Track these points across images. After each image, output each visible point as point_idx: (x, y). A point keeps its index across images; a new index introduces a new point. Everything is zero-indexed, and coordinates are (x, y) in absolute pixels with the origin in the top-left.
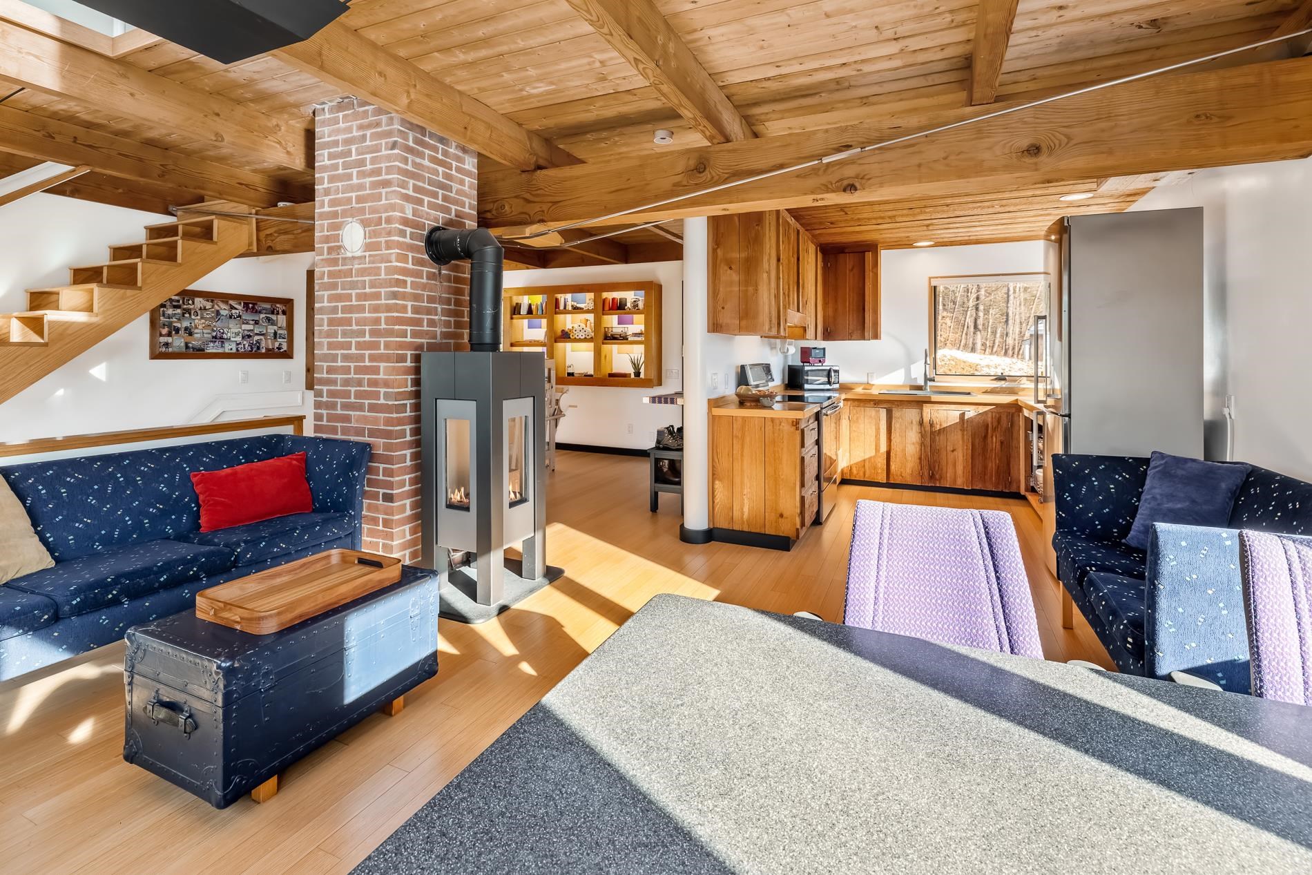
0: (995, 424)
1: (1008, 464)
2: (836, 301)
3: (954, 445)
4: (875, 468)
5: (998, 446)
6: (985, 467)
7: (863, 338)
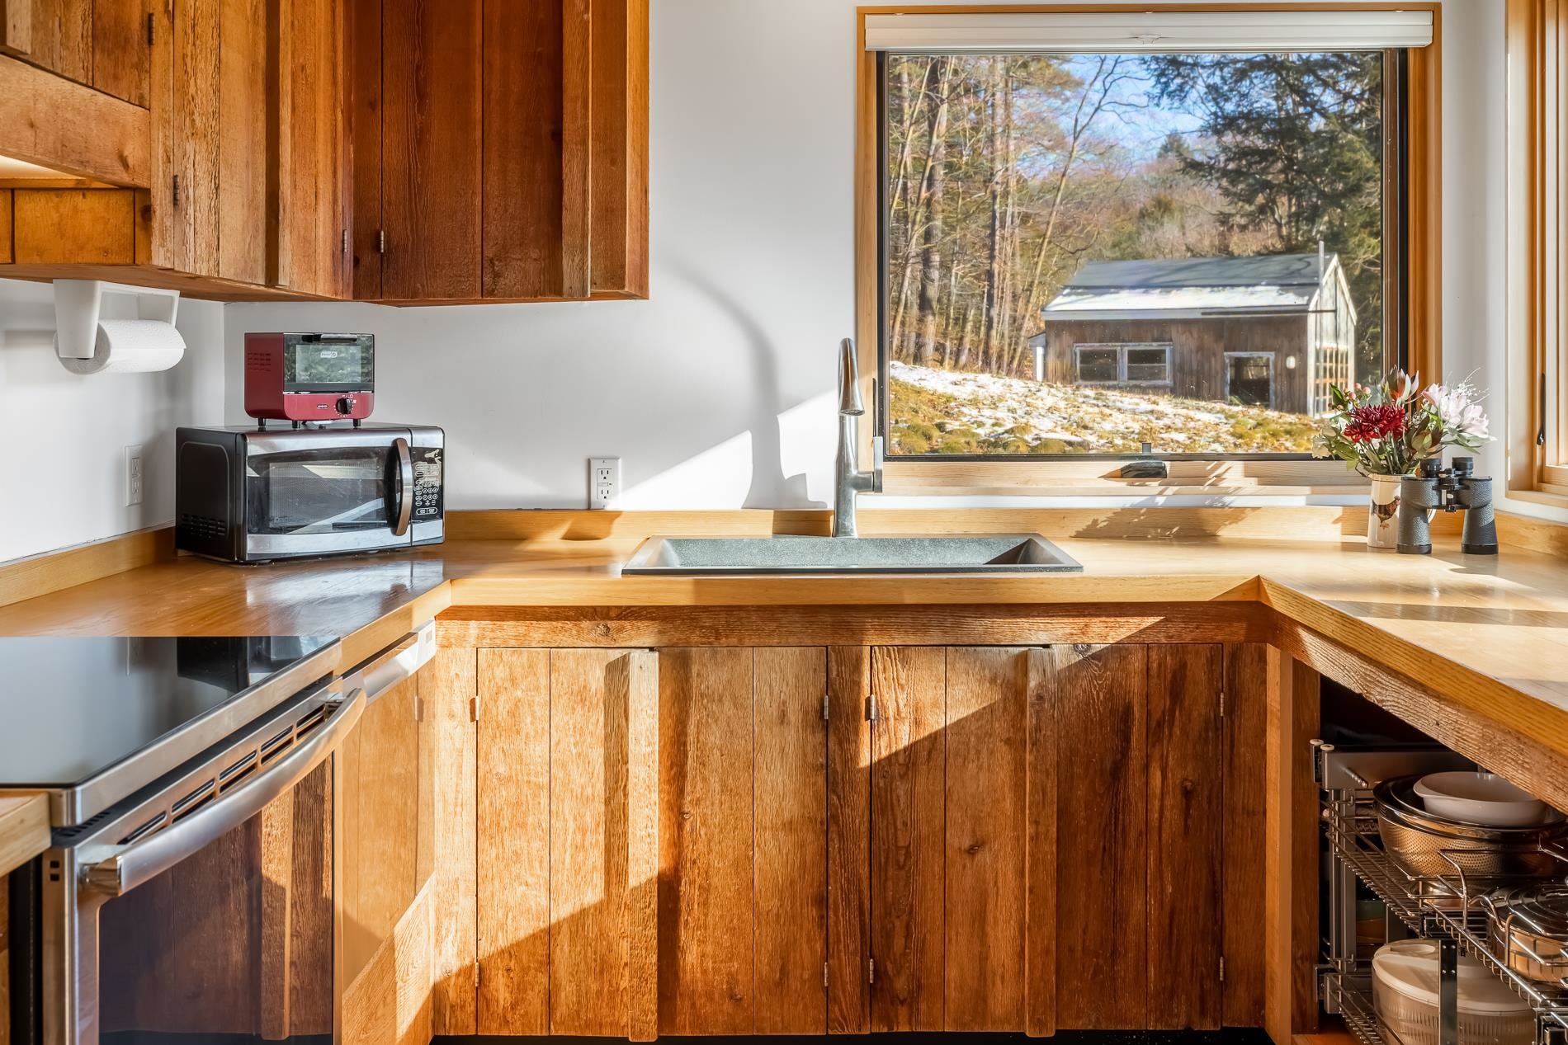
0: (1161, 703)
1: (1215, 898)
2: (421, 95)
3: (977, 820)
4: (604, 967)
5: (1173, 816)
6: (1115, 918)
7: (551, 287)
